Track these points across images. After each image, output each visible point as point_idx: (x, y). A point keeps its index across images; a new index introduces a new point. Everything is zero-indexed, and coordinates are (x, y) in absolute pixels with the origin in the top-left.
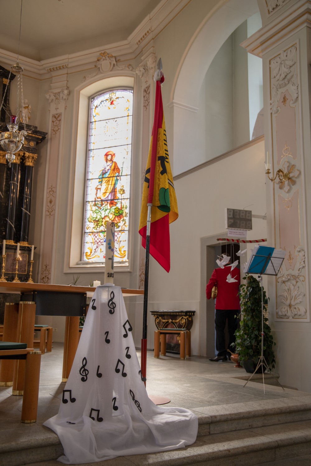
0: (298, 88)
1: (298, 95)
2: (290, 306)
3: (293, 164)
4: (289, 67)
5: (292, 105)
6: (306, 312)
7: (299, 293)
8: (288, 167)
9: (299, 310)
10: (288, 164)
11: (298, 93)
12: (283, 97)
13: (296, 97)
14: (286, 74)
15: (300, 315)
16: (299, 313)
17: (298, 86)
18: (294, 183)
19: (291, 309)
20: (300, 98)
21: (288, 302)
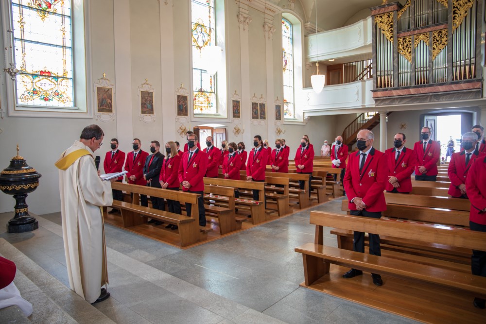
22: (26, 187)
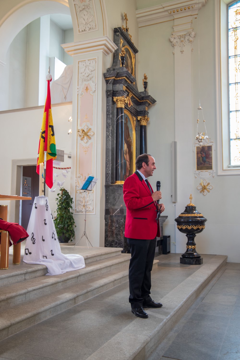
0: (96, 85)
1: (96, 90)
2: (84, 206)
3: (90, 128)
4: (91, 71)
5: (91, 94)
6: (93, 209)
7: (90, 199)
8: (87, 129)
9: (90, 208)
10: (87, 127)
11: (95, 88)
12: (86, 87)
13: (94, 90)
14: (89, 74)
15: (90, 211)
16: (89, 210)
17: (96, 84)
18: (90, 138)
19: (85, 208)
20: (96, 91)
21: (83, 204)
22: (195, 228)
